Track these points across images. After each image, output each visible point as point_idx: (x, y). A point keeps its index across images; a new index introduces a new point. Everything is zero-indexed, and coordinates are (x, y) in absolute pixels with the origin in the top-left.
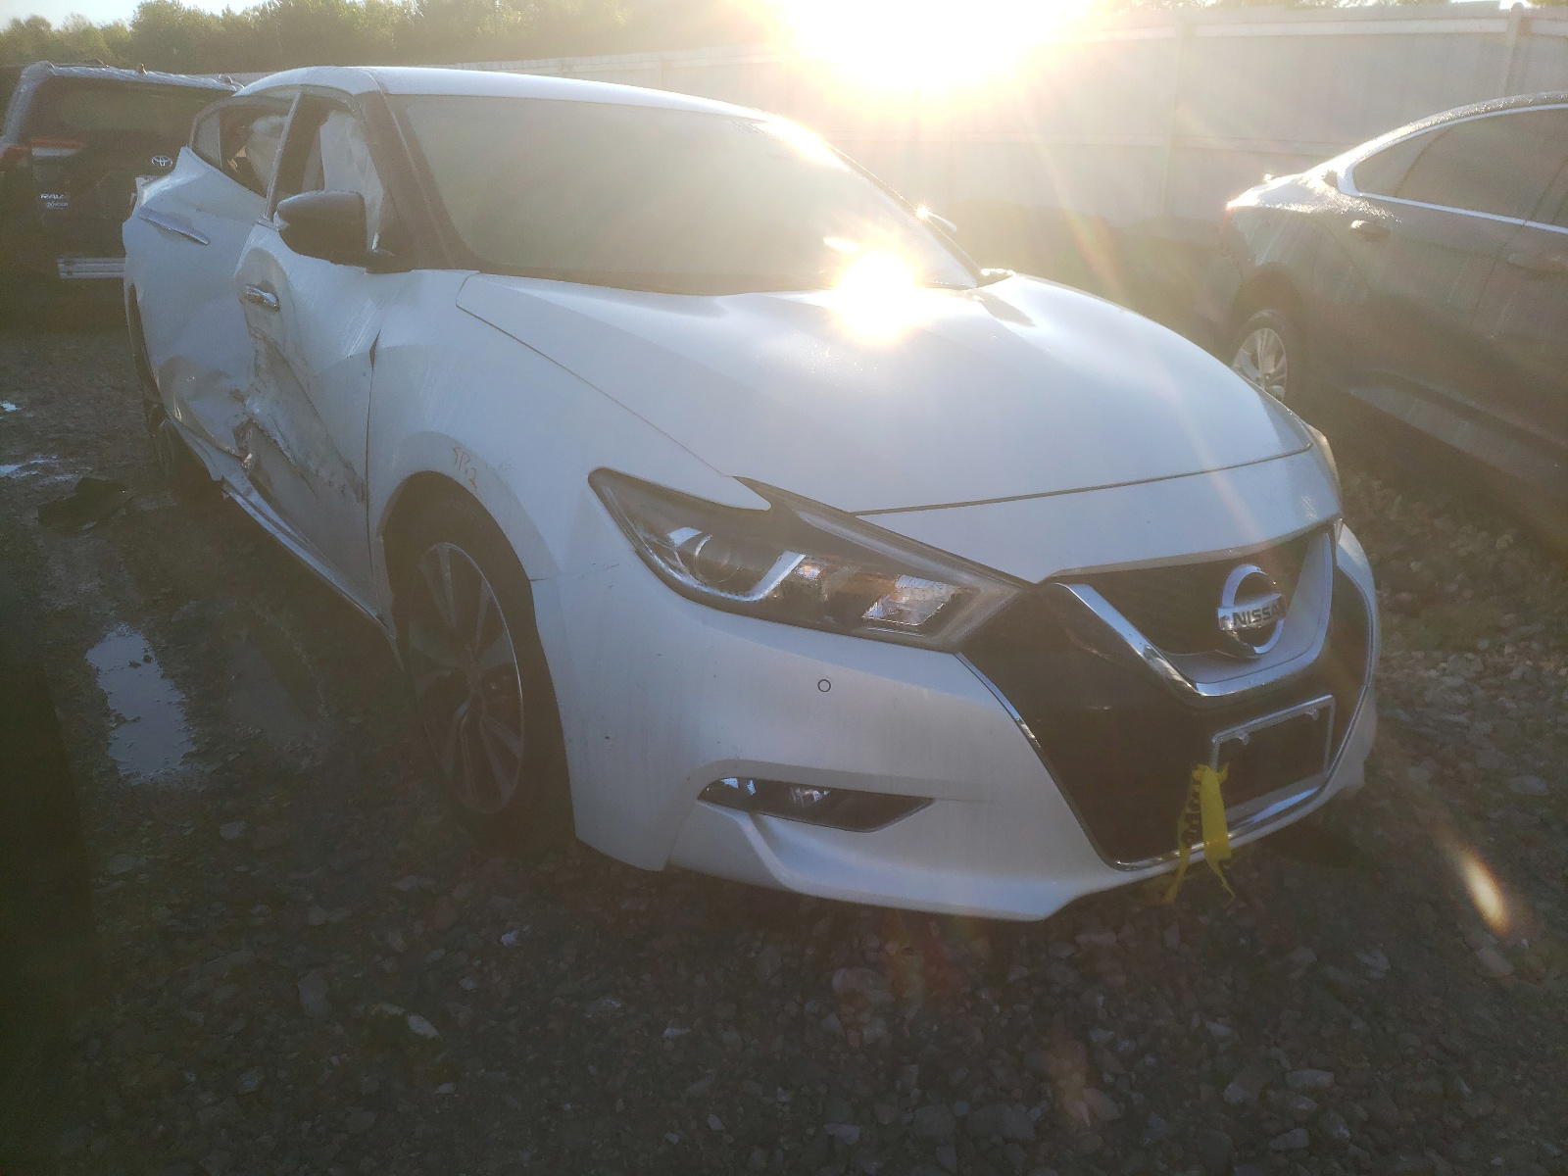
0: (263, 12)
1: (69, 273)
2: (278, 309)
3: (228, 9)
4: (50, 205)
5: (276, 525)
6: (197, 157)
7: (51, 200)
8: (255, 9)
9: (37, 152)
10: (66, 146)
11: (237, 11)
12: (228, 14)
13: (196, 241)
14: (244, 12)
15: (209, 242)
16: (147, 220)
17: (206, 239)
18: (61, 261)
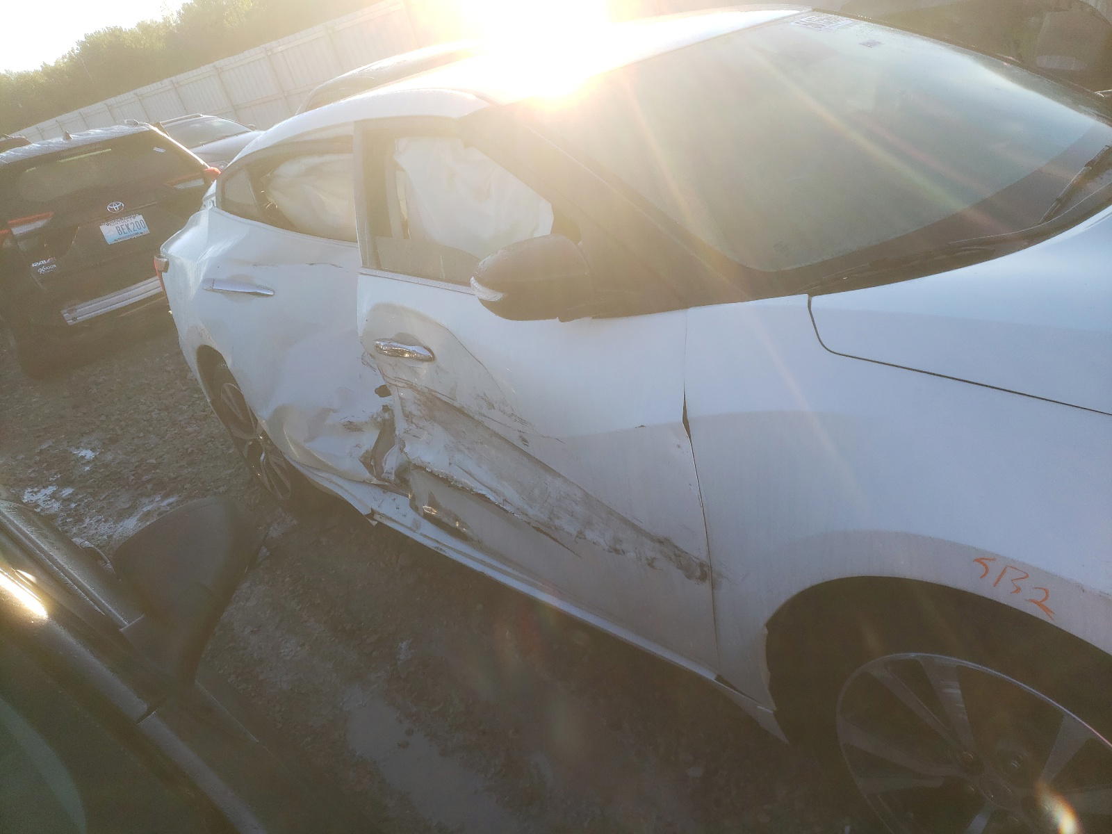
0: (71, 58)
1: (74, 319)
2: (431, 359)
3: (44, 63)
4: (41, 270)
5: (482, 562)
6: (232, 216)
7: (42, 266)
8: (64, 57)
9: (17, 231)
10: (39, 219)
11: (52, 64)
12: (45, 67)
13: (263, 295)
14: (56, 62)
15: (274, 292)
16: (214, 290)
17: (268, 289)
18: (65, 311)
